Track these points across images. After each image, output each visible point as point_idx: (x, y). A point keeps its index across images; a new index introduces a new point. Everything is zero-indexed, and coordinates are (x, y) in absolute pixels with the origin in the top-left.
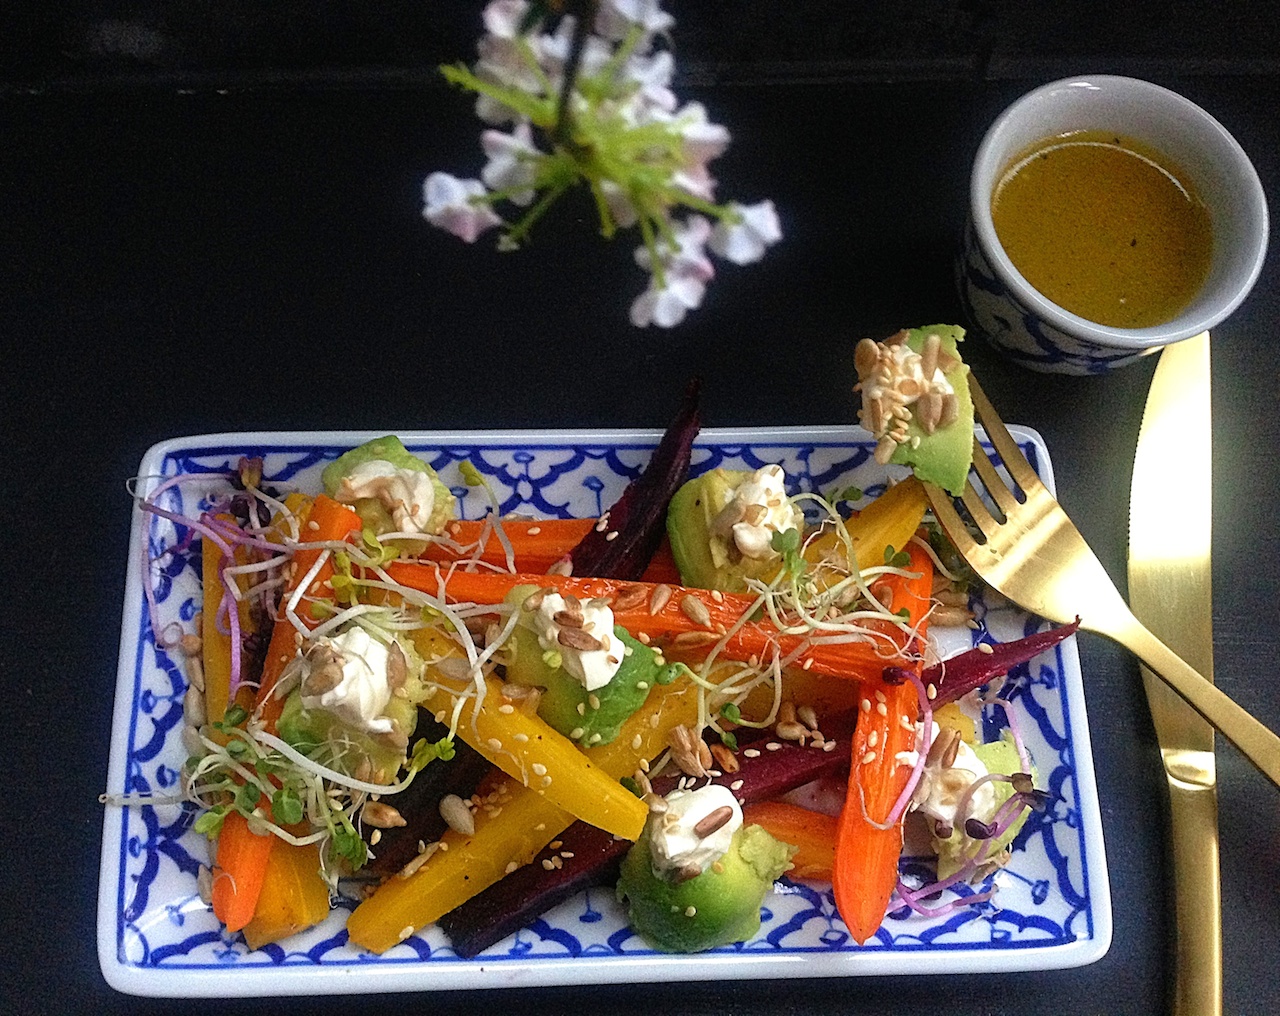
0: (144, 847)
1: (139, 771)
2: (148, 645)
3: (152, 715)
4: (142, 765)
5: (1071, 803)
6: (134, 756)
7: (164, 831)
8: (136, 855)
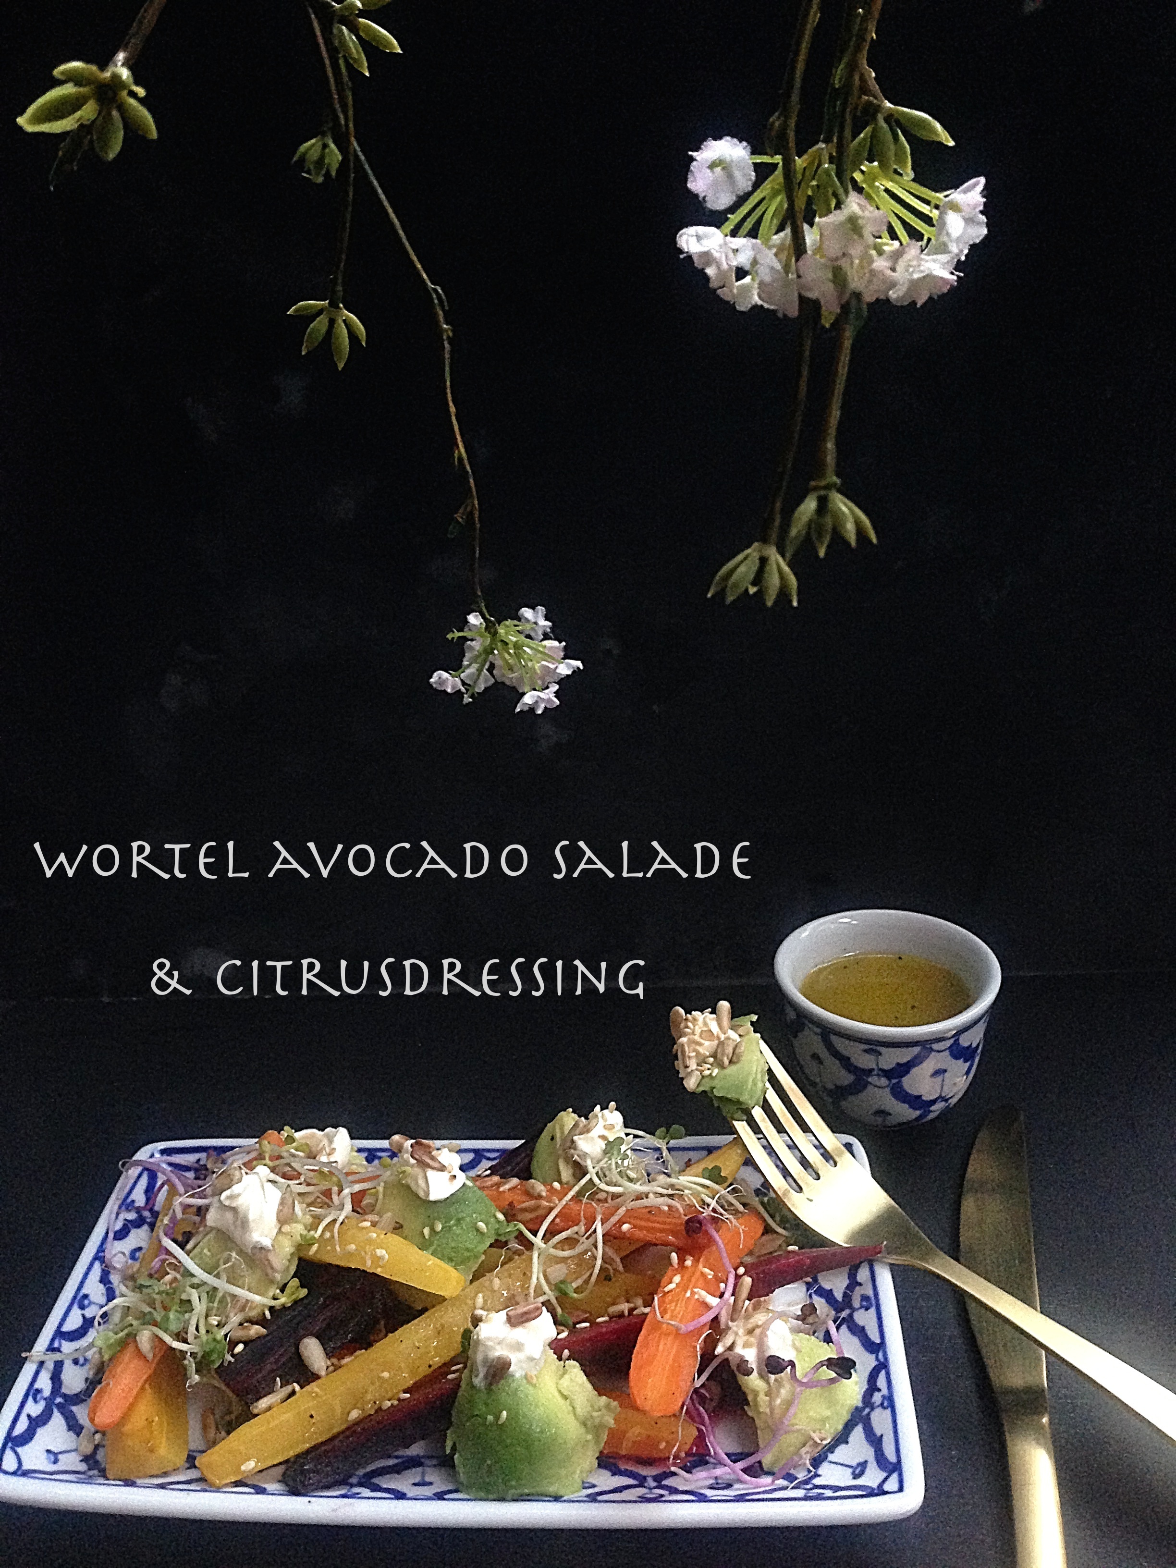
0: (45, 1399)
1: (60, 1345)
2: (97, 1265)
3: (83, 1312)
4: (63, 1342)
5: (885, 1391)
6: (59, 1334)
7: (65, 1396)
8: (35, 1401)
